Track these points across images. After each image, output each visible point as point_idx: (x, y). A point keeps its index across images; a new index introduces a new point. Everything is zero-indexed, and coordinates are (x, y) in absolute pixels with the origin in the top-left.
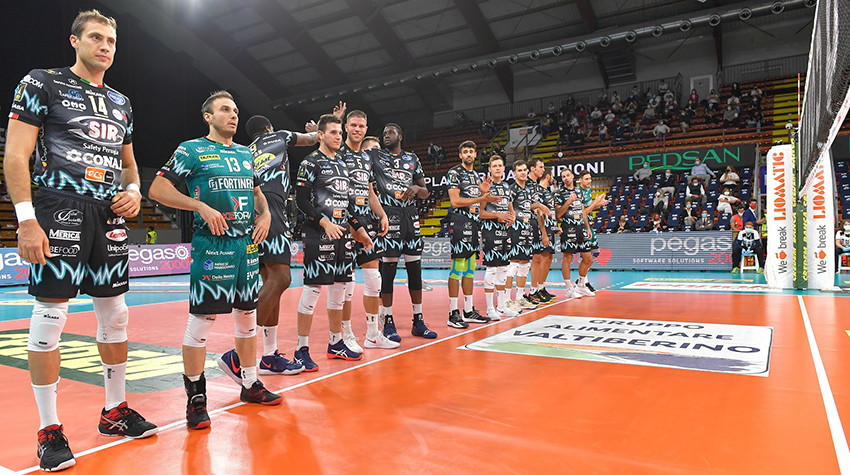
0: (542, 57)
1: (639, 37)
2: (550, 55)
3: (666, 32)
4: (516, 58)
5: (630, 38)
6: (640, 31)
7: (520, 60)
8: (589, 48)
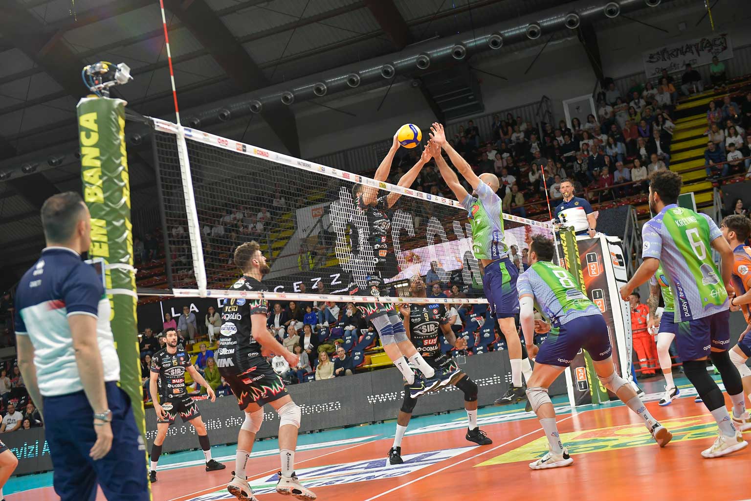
0: (332, 91)
1: (471, 52)
2: (343, 88)
3: (508, 41)
4: (291, 96)
5: (458, 54)
6: (471, 43)
7: (298, 99)
8: (402, 73)
